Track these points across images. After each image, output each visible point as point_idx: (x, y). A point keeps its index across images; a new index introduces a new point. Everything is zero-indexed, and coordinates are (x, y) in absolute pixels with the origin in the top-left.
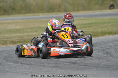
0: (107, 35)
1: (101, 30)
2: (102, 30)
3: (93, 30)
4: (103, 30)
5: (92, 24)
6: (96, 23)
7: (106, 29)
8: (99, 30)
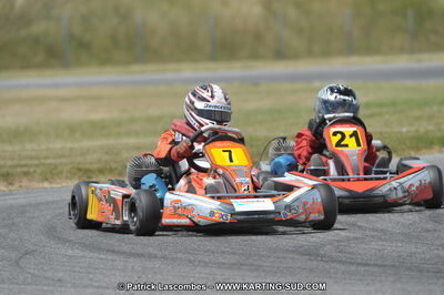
0: (437, 148)
1: (413, 129)
2: (417, 131)
3: (384, 130)
4: (422, 130)
5: (381, 105)
6: (394, 104)
7: (431, 128)
8: (404, 130)
